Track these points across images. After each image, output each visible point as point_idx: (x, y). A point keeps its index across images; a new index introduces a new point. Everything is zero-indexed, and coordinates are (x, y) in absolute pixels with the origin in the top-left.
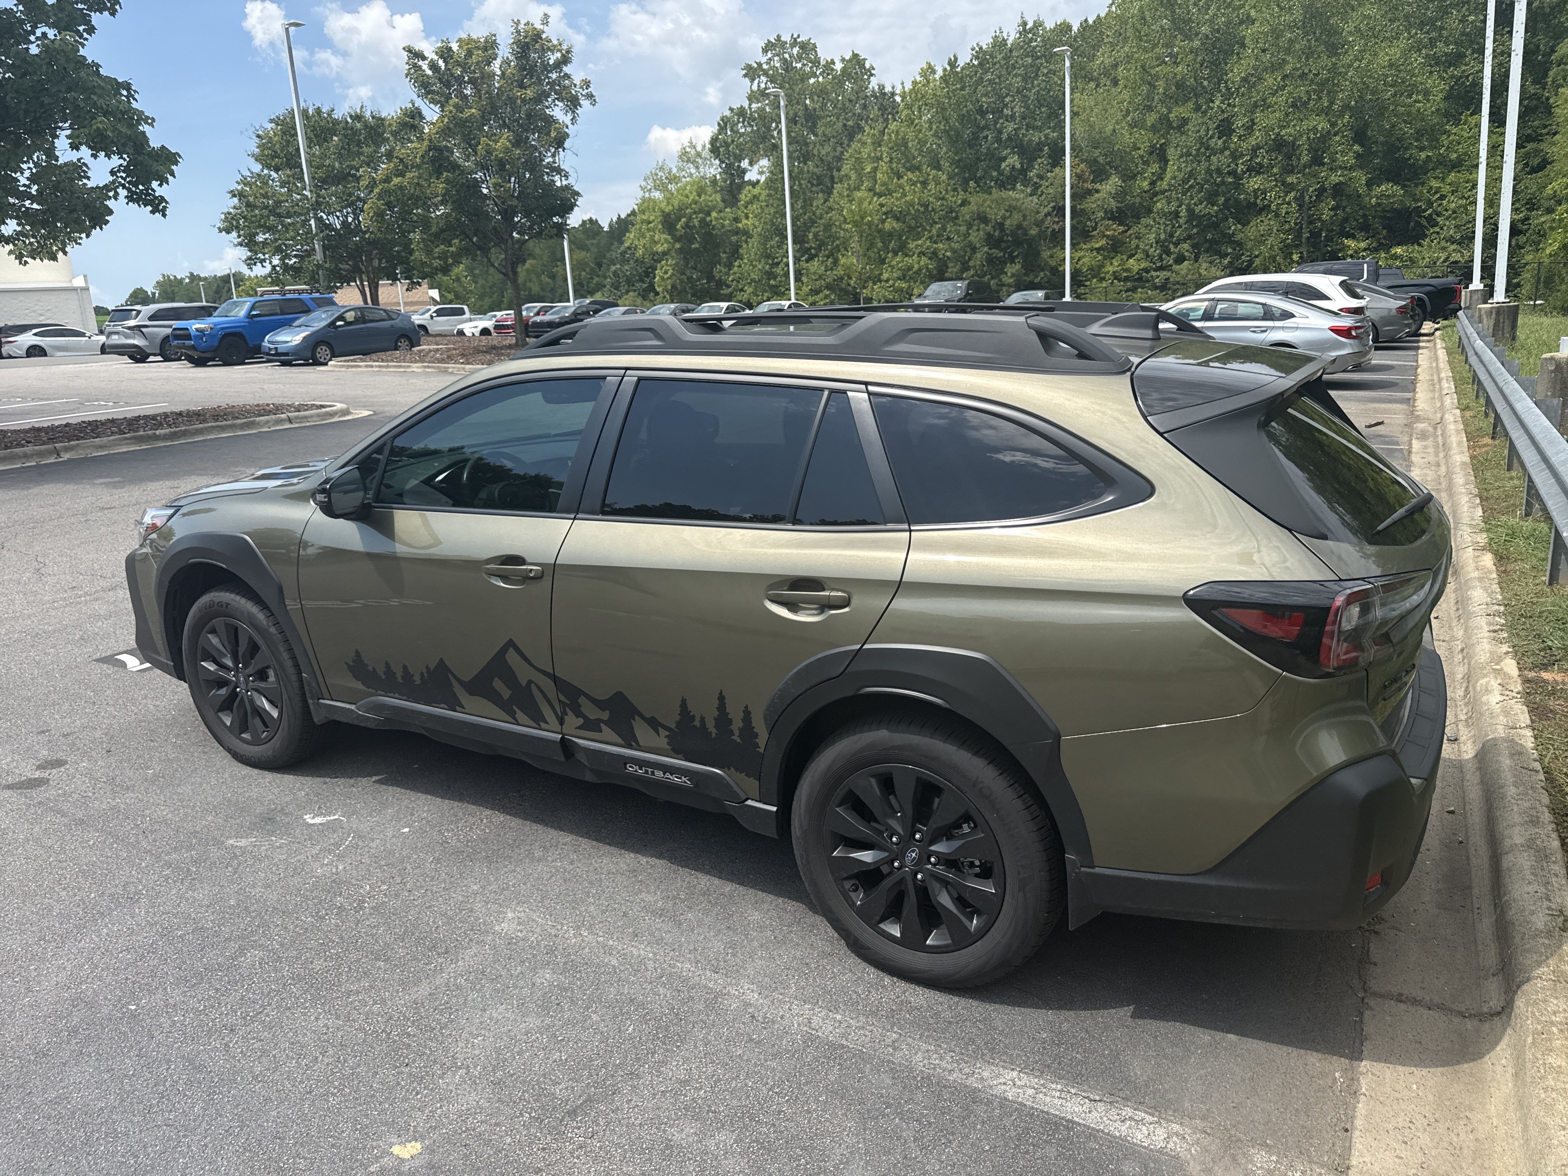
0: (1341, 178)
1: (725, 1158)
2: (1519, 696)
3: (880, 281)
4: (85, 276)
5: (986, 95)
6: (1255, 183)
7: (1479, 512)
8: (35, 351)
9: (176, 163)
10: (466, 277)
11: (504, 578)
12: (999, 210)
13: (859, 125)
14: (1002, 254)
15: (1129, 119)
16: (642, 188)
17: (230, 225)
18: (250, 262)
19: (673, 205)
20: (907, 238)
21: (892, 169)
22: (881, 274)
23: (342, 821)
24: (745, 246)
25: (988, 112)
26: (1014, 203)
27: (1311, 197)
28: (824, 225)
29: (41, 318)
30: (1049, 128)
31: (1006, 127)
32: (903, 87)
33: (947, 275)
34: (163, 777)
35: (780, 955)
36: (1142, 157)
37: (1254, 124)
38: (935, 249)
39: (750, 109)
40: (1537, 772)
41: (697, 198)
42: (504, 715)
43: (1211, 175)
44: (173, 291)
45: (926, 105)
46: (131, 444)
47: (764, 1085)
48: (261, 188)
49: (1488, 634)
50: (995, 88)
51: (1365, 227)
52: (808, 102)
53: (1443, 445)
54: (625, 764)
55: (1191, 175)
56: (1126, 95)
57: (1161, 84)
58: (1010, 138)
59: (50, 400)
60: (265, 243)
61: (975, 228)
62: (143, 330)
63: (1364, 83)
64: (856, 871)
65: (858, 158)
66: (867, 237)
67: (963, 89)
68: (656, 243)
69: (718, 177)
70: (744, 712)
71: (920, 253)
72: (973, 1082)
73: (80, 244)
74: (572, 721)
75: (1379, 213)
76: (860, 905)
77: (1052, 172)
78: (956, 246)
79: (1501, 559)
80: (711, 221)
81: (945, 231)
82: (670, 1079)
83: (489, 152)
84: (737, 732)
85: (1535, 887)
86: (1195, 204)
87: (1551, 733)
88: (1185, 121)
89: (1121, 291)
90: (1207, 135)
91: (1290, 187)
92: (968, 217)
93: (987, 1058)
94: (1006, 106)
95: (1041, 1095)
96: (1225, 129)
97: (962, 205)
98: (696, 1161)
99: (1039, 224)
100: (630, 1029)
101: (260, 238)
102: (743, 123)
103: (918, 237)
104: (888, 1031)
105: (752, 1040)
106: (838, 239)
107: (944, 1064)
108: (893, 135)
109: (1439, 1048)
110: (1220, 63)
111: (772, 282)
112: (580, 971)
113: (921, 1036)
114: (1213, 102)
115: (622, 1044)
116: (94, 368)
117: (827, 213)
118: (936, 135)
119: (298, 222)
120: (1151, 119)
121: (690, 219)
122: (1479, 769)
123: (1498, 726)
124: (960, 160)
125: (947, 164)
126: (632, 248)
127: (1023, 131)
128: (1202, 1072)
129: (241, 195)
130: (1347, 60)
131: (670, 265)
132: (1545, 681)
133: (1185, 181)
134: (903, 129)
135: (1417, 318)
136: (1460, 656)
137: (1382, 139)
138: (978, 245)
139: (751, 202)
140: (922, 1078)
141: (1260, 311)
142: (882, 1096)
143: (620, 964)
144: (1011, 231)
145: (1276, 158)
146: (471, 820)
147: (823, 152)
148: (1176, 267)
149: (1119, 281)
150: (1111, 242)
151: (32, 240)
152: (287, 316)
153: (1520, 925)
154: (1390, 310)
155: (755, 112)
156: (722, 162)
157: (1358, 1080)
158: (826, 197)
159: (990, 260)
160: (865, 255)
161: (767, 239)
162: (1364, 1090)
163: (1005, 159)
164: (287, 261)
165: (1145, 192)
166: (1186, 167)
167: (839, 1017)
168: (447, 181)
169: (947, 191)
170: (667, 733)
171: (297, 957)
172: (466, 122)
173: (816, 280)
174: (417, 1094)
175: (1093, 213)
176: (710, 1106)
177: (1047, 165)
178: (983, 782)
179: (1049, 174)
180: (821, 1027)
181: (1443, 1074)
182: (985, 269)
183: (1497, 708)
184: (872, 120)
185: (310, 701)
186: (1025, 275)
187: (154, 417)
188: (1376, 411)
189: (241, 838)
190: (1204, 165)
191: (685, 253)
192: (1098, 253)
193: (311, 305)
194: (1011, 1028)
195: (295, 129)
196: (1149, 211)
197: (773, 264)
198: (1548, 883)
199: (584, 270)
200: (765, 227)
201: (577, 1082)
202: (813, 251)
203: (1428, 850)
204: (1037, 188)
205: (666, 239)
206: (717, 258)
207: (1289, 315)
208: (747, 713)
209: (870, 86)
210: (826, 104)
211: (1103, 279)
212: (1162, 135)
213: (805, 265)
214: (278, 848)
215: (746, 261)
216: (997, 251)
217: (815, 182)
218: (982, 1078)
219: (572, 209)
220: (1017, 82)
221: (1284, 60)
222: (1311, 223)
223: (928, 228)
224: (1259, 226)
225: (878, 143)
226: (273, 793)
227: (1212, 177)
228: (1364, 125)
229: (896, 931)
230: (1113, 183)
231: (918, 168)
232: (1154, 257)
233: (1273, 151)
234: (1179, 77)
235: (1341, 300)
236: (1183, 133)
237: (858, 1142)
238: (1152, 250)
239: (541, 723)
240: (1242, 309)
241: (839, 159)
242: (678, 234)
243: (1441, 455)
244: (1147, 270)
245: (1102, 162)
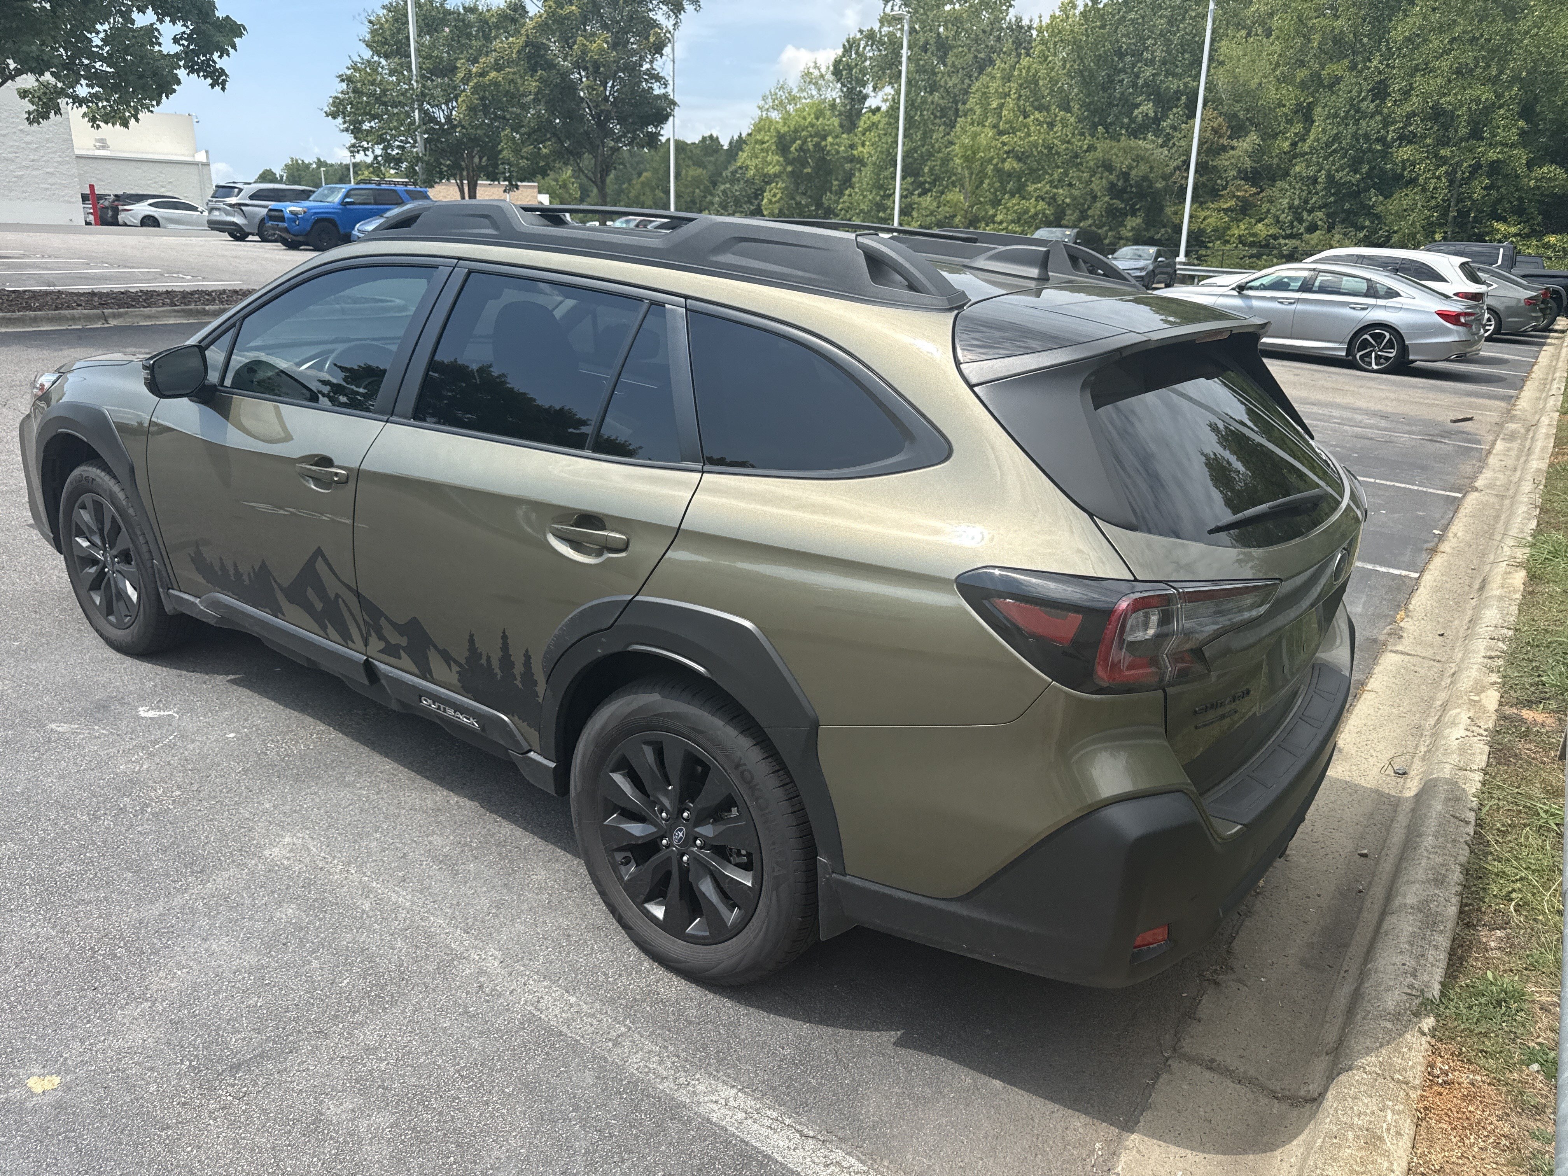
0: (1499, 156)
1: (370, 1144)
2: (1485, 733)
3: (994, 222)
4: (207, 152)
5: (1127, 35)
6: (1405, 153)
7: (1533, 524)
8: (149, 221)
9: (240, 35)
10: (573, 183)
11: (317, 481)
12: (1126, 159)
13: (990, 58)
14: (1123, 206)
15: (1278, 73)
16: (760, 108)
17: (337, 109)
18: (353, 149)
19: (789, 127)
20: (1026, 181)
21: (1019, 107)
22: (995, 215)
23: (174, 717)
24: (857, 174)
25: (1127, 54)
26: (1143, 153)
27: (1463, 173)
28: (942, 159)
29: (163, 190)
30: (1189, 76)
31: (1143, 72)
32: (1041, 21)
33: (1063, 222)
34: (26, 651)
35: (545, 922)
36: (1286, 115)
37: (1412, 89)
38: (1055, 194)
39: (881, 32)
40: (1468, 823)
41: (814, 121)
42: (317, 628)
43: (1358, 140)
44: (300, 175)
45: (1062, 41)
46: (179, 317)
47: (454, 1066)
48: (369, 74)
49: (1481, 660)
50: (1137, 29)
51: (1520, 211)
52: (941, 29)
53: (1529, 449)
54: (420, 697)
55: (1337, 138)
56: (1277, 47)
57: (1316, 38)
58: (1146, 84)
59: (133, 267)
60: (369, 132)
61: (1098, 175)
62: (243, 208)
63: (1540, 53)
64: (625, 844)
65: (985, 93)
66: (977, 175)
67: (1103, 26)
68: (769, 164)
69: (838, 101)
70: (524, 655)
71: (1038, 197)
72: (682, 1096)
73: (152, 112)
74: (376, 644)
75: (1536, 197)
76: (628, 880)
77: (1186, 123)
78: (1075, 192)
79: (1533, 577)
80: (826, 146)
81: (1067, 176)
82: (358, 1045)
83: (584, 52)
84: (519, 678)
85: (1406, 958)
86: (1337, 171)
87: (1504, 781)
88: (1338, 80)
89: (1245, 256)
90: (1359, 96)
91: (1443, 161)
92: (1092, 164)
93: (711, 1069)
94: (1146, 49)
95: (750, 1122)
96: (1380, 92)
97: (1088, 150)
98: (337, 1141)
99: (1165, 177)
100: (345, 982)
101: (366, 126)
102: (872, 46)
103: (1039, 179)
104: (618, 1023)
105: (466, 1012)
106: (955, 175)
107: (661, 1070)
108: (1024, 71)
109: (1229, 1131)
110: (1384, 19)
111: (881, 214)
112: (325, 912)
113: (653, 1033)
114: (1370, 61)
115: (327, 997)
116: (194, 242)
117: (946, 147)
118: (1068, 74)
119: (402, 112)
120: (1301, 74)
121: (805, 142)
122: (1413, 810)
123: (1446, 765)
124: (1090, 103)
125: (1077, 106)
126: (744, 168)
127: (1162, 78)
128: (945, 1120)
129: (348, 80)
130: (1523, 25)
131: (780, 189)
132: (1523, 721)
133: (1328, 145)
134: (1035, 66)
135: (1548, 311)
136: (1449, 681)
137: (1551, 116)
138: (1099, 194)
139: (869, 129)
140: (629, 1082)
141: (1364, 286)
142: (574, 1097)
143: (371, 910)
144: (1136, 182)
145: (1431, 128)
146: (302, 733)
147: (950, 84)
148: (1306, 236)
149: (1244, 245)
150: (1240, 204)
151: (105, 103)
152: (380, 207)
153: (1369, 1001)
154: (1519, 300)
155: (885, 36)
156: (843, 85)
157: (1119, 1156)
158: (948, 130)
159: (1112, 212)
160: (974, 193)
161: (882, 169)
162: (1119, 1169)
163: (1137, 106)
164: (389, 151)
165: (1285, 153)
166: (1332, 129)
167: (573, 1000)
168: (540, 81)
169: (1073, 134)
170: (458, 669)
171: (50, 857)
172: (565, 19)
173: (927, 216)
174: (88, 1022)
175: (1226, 171)
176: (384, 1081)
177: (1182, 116)
178: (745, 764)
179: (1183, 126)
180: (547, 1009)
181: (1220, 1163)
182: (1104, 219)
183: (1454, 744)
184: (1004, 53)
185: (161, 590)
186: (1146, 230)
187: (209, 293)
188: (1470, 406)
189: (65, 723)
190: (1351, 129)
191: (796, 177)
192: (1226, 214)
193: (405, 196)
194: (753, 1038)
195: (407, 17)
196: (1287, 174)
197: (884, 195)
198: (1423, 956)
199: (699, 188)
200: (881, 156)
201: (259, 1033)
202: (927, 186)
203: (1319, 896)
204: (1169, 140)
205: (778, 161)
206: (828, 185)
207: (1395, 294)
208: (527, 657)
209: (1008, 18)
210: (960, 33)
211: (1227, 242)
212: (1312, 93)
213: (915, 198)
214: (95, 737)
215: (857, 190)
216: (1119, 202)
217: (938, 114)
218: (694, 1092)
219: (667, 119)
220: (1161, 24)
221: (1454, 21)
222: (1460, 201)
223: (1050, 171)
224: (1403, 199)
225: (1007, 79)
226: (122, 680)
227: (1359, 143)
228: (1535, 99)
229: (659, 912)
230: (1252, 140)
231: (1048, 110)
232: (1285, 223)
233: (1430, 119)
234: (1337, 31)
235: (1461, 284)
236: (1333, 93)
237: (522, 1147)
238: (1284, 216)
239: (349, 642)
240: (1347, 283)
241: (966, 92)
242: (791, 156)
243: (1523, 459)
244: (1275, 237)
245: (1242, 117)
